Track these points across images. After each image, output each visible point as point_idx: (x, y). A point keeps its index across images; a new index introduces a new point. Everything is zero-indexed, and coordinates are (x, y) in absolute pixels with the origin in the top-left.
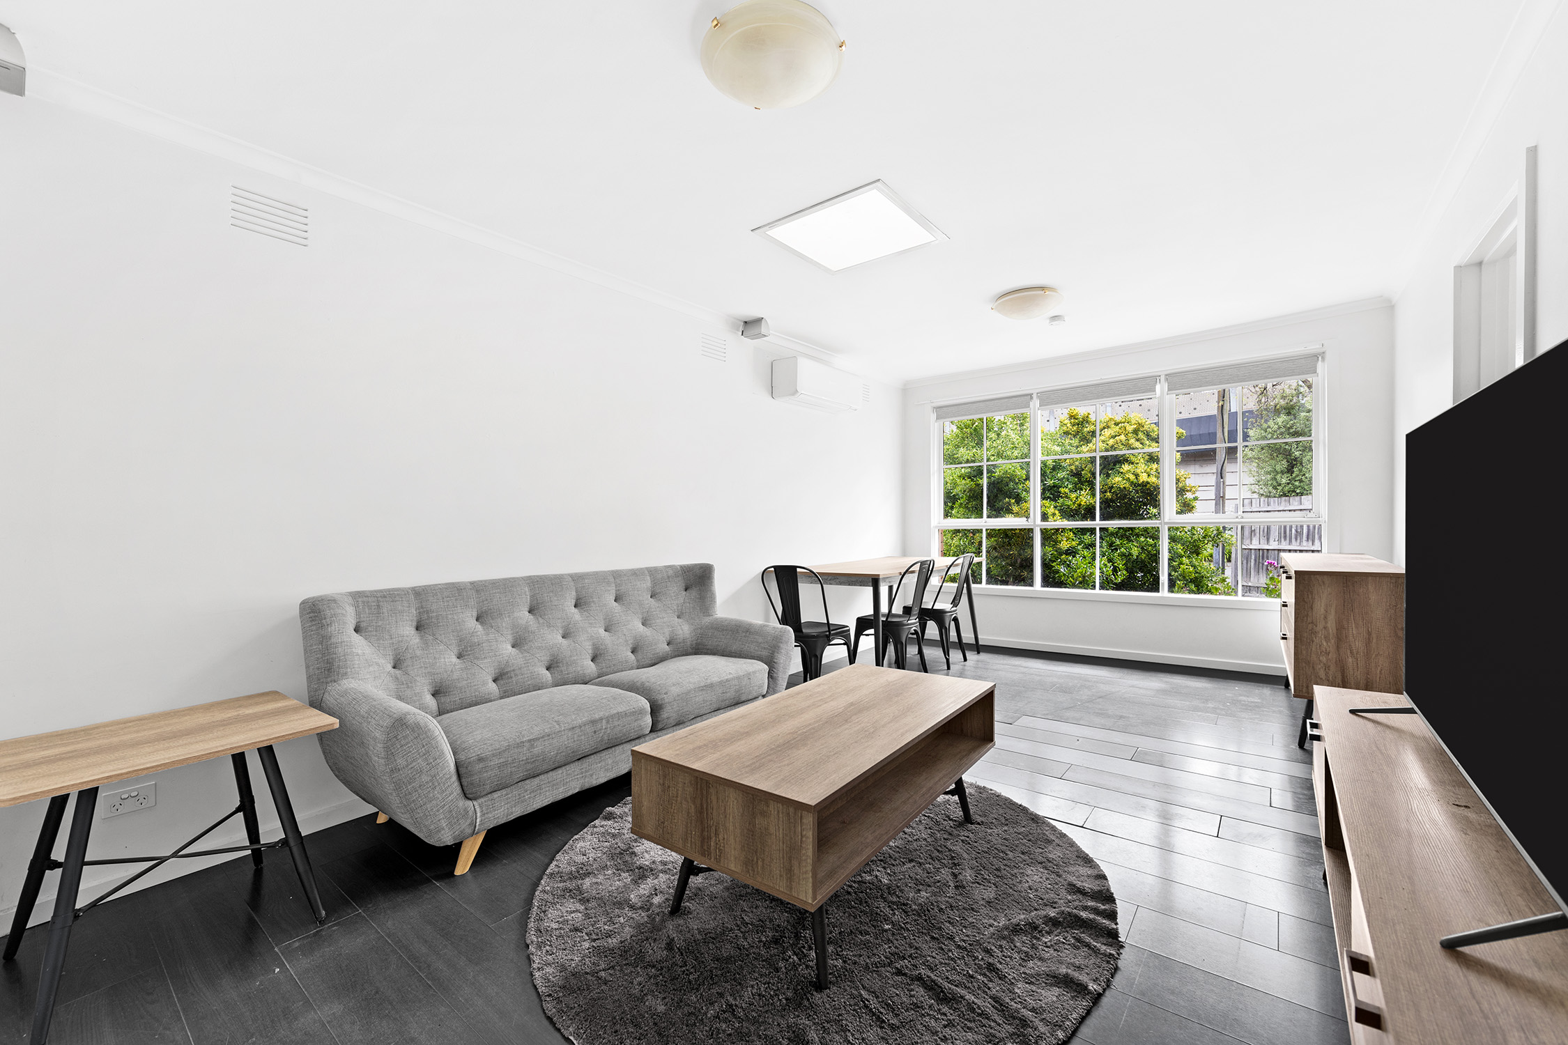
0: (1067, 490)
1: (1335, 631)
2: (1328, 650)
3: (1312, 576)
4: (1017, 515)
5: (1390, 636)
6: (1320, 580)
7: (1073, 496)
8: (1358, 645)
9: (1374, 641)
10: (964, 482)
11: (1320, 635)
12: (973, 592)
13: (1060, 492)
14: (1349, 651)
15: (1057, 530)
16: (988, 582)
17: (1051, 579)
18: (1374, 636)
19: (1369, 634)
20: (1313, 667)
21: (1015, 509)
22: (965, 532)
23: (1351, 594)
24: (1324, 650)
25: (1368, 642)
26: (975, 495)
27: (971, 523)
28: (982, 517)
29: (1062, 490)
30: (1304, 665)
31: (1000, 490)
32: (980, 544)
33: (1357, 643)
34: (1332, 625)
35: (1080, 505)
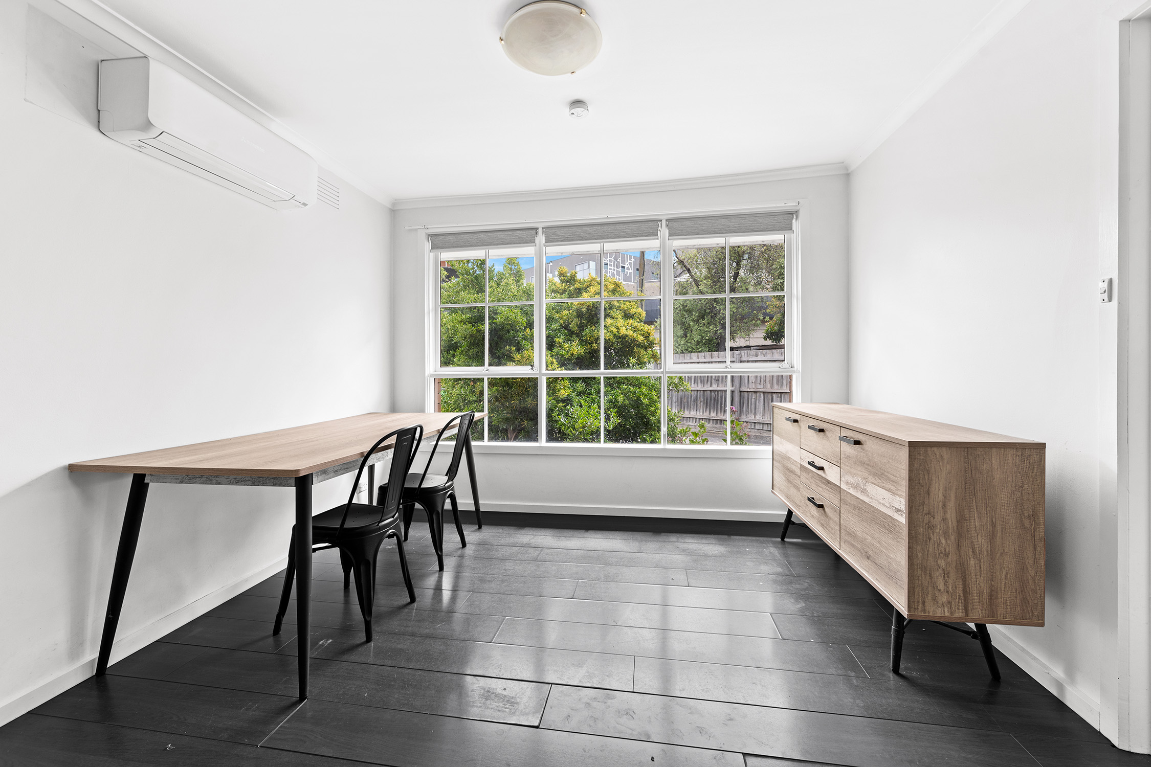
0: (561, 341)
1: (955, 524)
2: (947, 550)
3: (929, 449)
4: (519, 363)
5: (1016, 528)
6: (938, 454)
7: (566, 345)
8: (981, 541)
9: (999, 534)
10: (465, 326)
11: (938, 530)
12: (474, 451)
13: (555, 342)
14: (971, 550)
15: (557, 379)
16: (490, 439)
17: (556, 434)
18: (999, 528)
19: (993, 525)
20: (930, 575)
21: (517, 356)
22: (467, 381)
23: (974, 472)
24: (943, 551)
25: (992, 537)
26: (476, 342)
27: (472, 371)
28: (483, 365)
29: (557, 340)
30: (920, 572)
31: (500, 337)
32: (482, 393)
33: (980, 539)
34: (951, 516)
35: (572, 354)
